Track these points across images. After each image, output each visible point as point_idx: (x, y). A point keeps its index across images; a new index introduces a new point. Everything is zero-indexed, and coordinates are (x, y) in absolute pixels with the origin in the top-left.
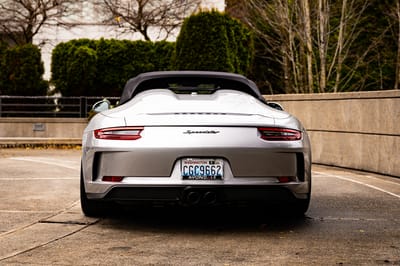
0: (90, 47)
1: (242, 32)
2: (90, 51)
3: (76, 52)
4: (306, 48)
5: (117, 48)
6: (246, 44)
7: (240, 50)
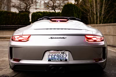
0: (41, 13)
1: (78, 9)
2: (41, 14)
3: (37, 15)
4: (94, 14)
5: (47, 14)
6: (79, 12)
7: (78, 14)
